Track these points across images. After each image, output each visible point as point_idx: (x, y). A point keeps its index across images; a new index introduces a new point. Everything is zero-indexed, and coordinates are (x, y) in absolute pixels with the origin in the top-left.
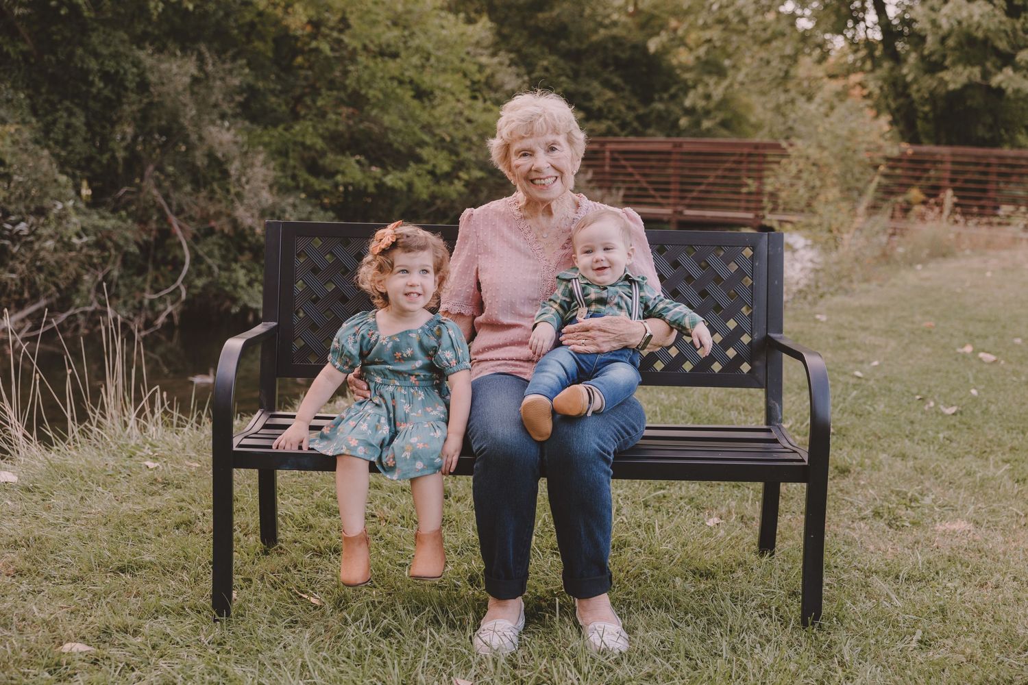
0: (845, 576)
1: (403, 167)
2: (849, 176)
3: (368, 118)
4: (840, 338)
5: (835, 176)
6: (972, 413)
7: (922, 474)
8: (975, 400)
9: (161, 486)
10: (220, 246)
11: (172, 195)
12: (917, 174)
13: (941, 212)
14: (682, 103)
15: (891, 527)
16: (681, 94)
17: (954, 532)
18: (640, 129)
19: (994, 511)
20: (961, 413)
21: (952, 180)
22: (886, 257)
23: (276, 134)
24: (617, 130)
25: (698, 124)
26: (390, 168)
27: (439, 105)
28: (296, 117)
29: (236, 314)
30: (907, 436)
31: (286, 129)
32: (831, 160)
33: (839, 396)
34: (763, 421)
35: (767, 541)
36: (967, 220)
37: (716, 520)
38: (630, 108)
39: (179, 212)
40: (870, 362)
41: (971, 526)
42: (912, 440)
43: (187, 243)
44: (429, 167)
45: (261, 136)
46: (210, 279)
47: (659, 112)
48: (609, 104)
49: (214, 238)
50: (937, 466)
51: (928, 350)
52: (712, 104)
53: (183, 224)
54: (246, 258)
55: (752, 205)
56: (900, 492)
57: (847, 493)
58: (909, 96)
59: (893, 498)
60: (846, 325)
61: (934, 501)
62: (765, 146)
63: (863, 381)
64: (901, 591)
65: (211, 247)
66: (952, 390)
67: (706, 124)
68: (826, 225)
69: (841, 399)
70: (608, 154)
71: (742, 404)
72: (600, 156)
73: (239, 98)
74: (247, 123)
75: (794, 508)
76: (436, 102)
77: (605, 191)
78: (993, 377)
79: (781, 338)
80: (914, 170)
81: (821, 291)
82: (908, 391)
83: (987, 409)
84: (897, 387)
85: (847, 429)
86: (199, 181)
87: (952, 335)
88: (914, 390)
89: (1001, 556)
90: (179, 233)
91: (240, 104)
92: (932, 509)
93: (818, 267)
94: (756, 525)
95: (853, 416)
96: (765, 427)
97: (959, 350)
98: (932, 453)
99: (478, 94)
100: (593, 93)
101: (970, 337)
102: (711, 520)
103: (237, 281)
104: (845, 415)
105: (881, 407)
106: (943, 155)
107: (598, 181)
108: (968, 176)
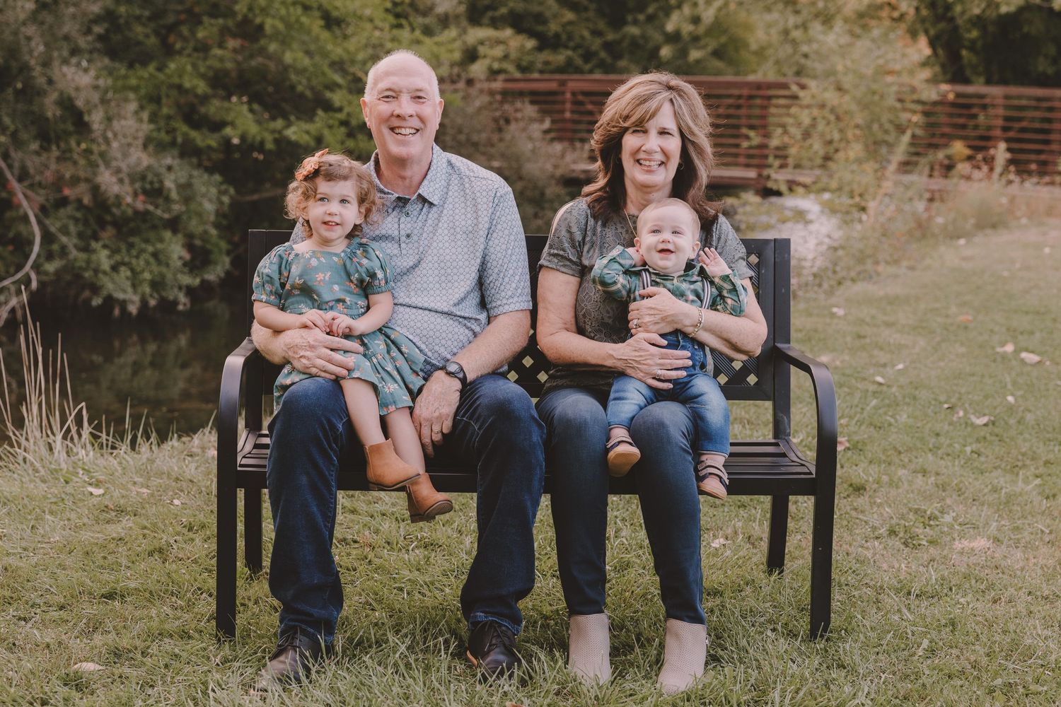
0: (856, 593)
1: (310, 117)
2: (875, 127)
3: (262, 51)
4: (860, 337)
5: (857, 126)
6: (1006, 423)
7: (944, 491)
8: (1011, 409)
9: (114, 514)
10: (76, 220)
11: (13, 154)
12: (961, 121)
13: (991, 169)
14: (662, 27)
15: (907, 546)
16: (661, 14)
17: (972, 549)
18: (609, 60)
19: (1018, 527)
20: (994, 423)
21: (1005, 129)
22: (922, 230)
23: (146, 75)
24: (579, 61)
25: (683, 53)
26: (292, 118)
27: (353, 34)
28: (169, 52)
29: (99, 307)
30: (930, 450)
31: (159, 69)
32: (854, 107)
33: (857, 406)
34: (771, 436)
35: (776, 559)
36: (1022, 182)
37: (722, 541)
38: (596, 33)
39: (23, 176)
40: (894, 366)
41: (989, 544)
42: (935, 454)
43: (36, 216)
44: (341, 116)
45: (126, 77)
46: (63, 262)
47: (633, 38)
48: (569, 28)
49: (69, 210)
50: (961, 482)
51: (963, 350)
52: (701, 30)
53: (29, 193)
54: (109, 233)
55: (755, 161)
56: (919, 509)
57: (862, 512)
58: (952, 19)
59: (911, 516)
60: (868, 319)
61: (955, 519)
62: (770, 86)
63: (885, 388)
64: (912, 607)
65: (65, 221)
66: (986, 397)
67: (695, 55)
68: (847, 189)
69: (859, 410)
70: (568, 95)
71: (747, 416)
72: (559, 98)
73: (98, 29)
74: (106, 61)
75: (803, 529)
76: (349, 31)
77: (566, 144)
78: (1035, 381)
79: (789, 348)
80: (960, 116)
81: (840, 275)
82: (935, 400)
83: (1022, 418)
84: (923, 394)
85: (864, 444)
86: (47, 136)
87: (992, 331)
88: (942, 398)
89: (1018, 573)
90: (25, 203)
91: (100, 38)
92: (951, 527)
93: (836, 244)
94: (764, 545)
95: (872, 429)
96: (773, 441)
97: (999, 350)
98: (956, 469)
99: (404, 22)
100: (548, 14)
101: (1013, 334)
102: (717, 541)
103: (99, 264)
104: (863, 427)
105: (903, 418)
106: (994, 97)
107: (558, 130)
108: (1024, 124)
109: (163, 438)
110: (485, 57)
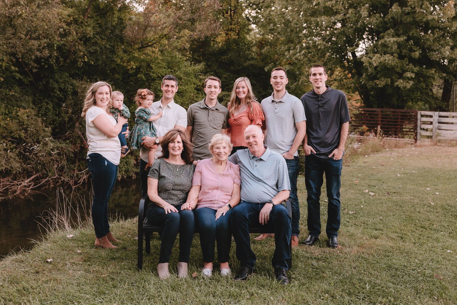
13: (376, 134)
21: (381, 121)
51: (353, 191)
87: (364, 186)
97: (364, 191)
101: (370, 186)
106: (378, 112)
108: (388, 120)
109: (126, 219)
110: (225, 100)
